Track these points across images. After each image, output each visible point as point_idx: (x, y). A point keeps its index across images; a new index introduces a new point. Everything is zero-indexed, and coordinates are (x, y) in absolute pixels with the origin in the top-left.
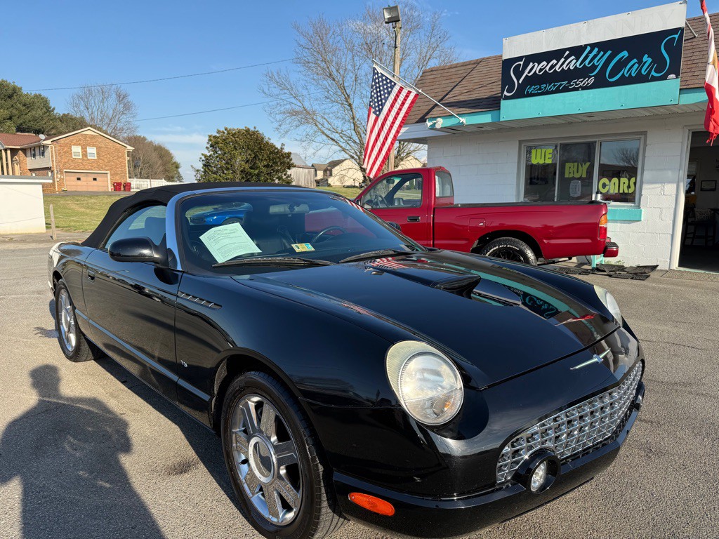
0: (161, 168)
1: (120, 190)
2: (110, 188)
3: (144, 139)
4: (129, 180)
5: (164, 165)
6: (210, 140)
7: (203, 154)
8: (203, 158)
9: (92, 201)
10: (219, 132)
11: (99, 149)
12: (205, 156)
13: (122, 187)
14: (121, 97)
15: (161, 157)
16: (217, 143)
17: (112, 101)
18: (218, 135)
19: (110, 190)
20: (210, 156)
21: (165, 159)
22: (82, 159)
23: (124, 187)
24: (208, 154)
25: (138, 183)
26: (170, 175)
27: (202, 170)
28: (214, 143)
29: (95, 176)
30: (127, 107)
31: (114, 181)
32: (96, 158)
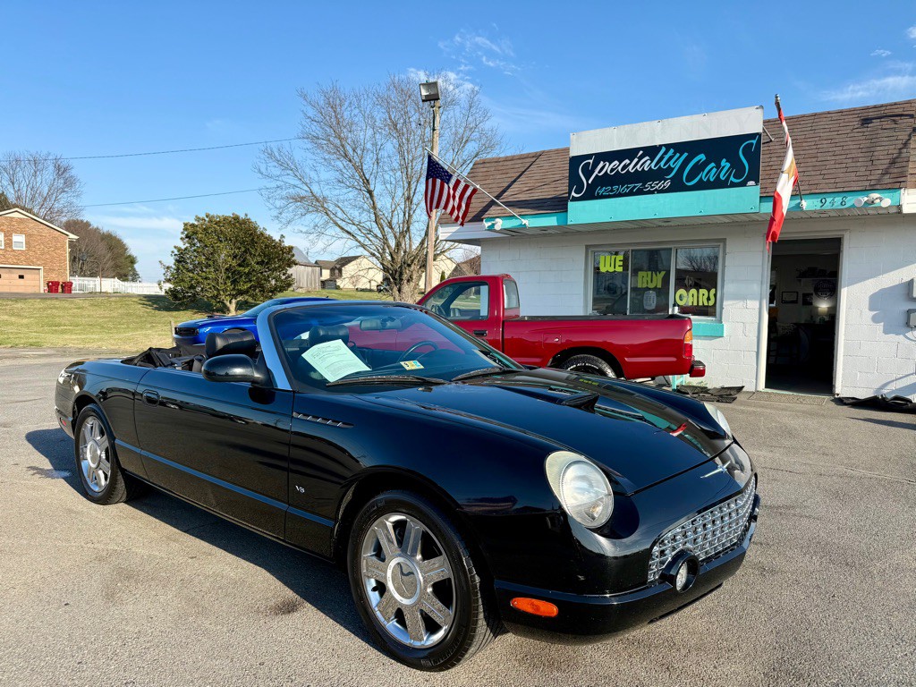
0: (110, 263)
1: (57, 291)
2: (43, 288)
3: (88, 224)
4: (69, 279)
5: (113, 259)
6: (185, 229)
7: (175, 247)
8: (176, 253)
9: (19, 305)
10: (198, 219)
11: (29, 236)
12: (179, 250)
13: (60, 287)
14: (61, 170)
15: (110, 248)
16: (195, 233)
17: (49, 174)
18: (196, 223)
19: (42, 291)
20: (186, 249)
21: (116, 251)
22: (5, 250)
23: (63, 287)
24: (183, 247)
25: (80, 282)
26: (122, 272)
27: (174, 267)
28: (191, 233)
29: (21, 272)
30: (69, 183)
31: (49, 279)
32: (24, 249)
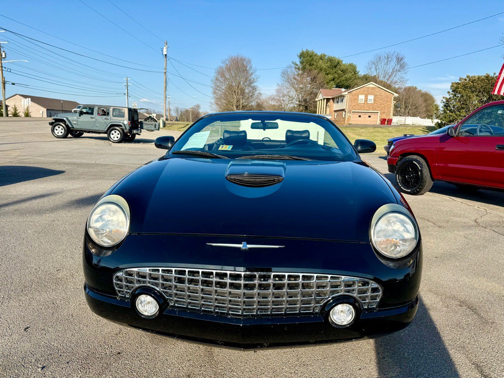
1: (384, 123)
2: (378, 122)
3: (416, 88)
4: (391, 117)
6: (452, 86)
7: (444, 98)
8: (444, 100)
9: (363, 130)
10: (461, 79)
11: (375, 96)
12: (446, 99)
13: (386, 121)
14: (399, 60)
15: (426, 101)
16: (457, 88)
17: (393, 63)
18: (459, 82)
19: (378, 124)
20: (450, 98)
21: (428, 102)
22: (364, 104)
23: (388, 122)
24: (448, 97)
25: (400, 119)
27: (442, 109)
28: (455, 89)
29: (370, 114)
30: (402, 67)
31: (382, 118)
32: (372, 102)
